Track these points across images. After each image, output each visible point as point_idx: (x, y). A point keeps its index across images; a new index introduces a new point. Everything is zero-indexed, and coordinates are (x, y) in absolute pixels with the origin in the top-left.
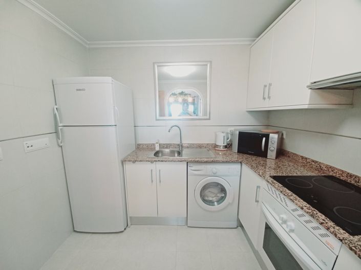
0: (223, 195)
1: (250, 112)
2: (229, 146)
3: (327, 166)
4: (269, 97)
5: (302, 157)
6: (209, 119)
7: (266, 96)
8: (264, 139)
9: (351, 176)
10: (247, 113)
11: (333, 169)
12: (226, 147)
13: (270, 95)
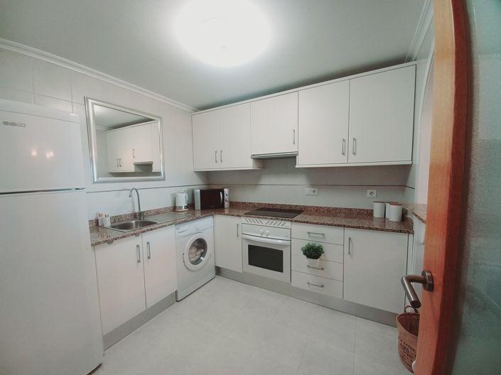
1: (197, 172)
2: (191, 206)
4: (222, 161)
5: (243, 203)
6: (164, 179)
7: (219, 160)
8: (221, 193)
10: (194, 173)
12: (187, 207)
13: (222, 159)
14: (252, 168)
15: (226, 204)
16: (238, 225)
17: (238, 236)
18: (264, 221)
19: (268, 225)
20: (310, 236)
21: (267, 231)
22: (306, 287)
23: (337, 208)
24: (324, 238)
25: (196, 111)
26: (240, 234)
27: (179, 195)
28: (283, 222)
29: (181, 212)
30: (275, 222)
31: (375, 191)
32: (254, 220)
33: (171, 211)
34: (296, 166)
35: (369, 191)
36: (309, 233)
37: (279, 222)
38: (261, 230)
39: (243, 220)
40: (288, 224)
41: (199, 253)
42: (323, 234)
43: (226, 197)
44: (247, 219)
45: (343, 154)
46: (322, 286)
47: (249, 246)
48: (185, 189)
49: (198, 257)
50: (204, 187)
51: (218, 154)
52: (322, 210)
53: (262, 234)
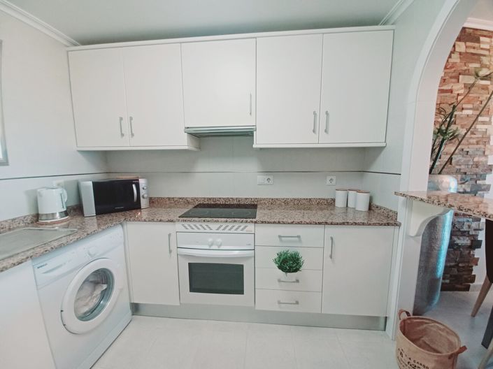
0: (105, 287)
3: (192, 199)
4: (132, 135)
5: (169, 199)
7: (126, 130)
8: (134, 186)
9: (210, 199)
10: (79, 154)
11: (197, 199)
12: (66, 213)
13: (133, 132)
14: (187, 148)
15: (144, 203)
16: (170, 235)
17: (170, 251)
18: (214, 226)
19: (220, 230)
20: (281, 241)
21: (219, 240)
22: (276, 308)
23: (295, 199)
24: (300, 241)
25: (75, 45)
26: (174, 247)
27: (44, 192)
28: (243, 225)
29: (54, 223)
30: (230, 225)
31: (334, 178)
32: (198, 225)
33: (27, 225)
34: (254, 146)
35: (329, 178)
36: (280, 237)
37: (237, 225)
38: (210, 240)
39: (179, 226)
40: (251, 227)
41: (98, 292)
42: (299, 237)
43: (142, 192)
44: (186, 224)
45: (314, 131)
46: (297, 303)
47: (190, 265)
48: (61, 180)
49: (95, 301)
50: (100, 178)
51: (126, 123)
52: (278, 202)
53: (210, 246)
